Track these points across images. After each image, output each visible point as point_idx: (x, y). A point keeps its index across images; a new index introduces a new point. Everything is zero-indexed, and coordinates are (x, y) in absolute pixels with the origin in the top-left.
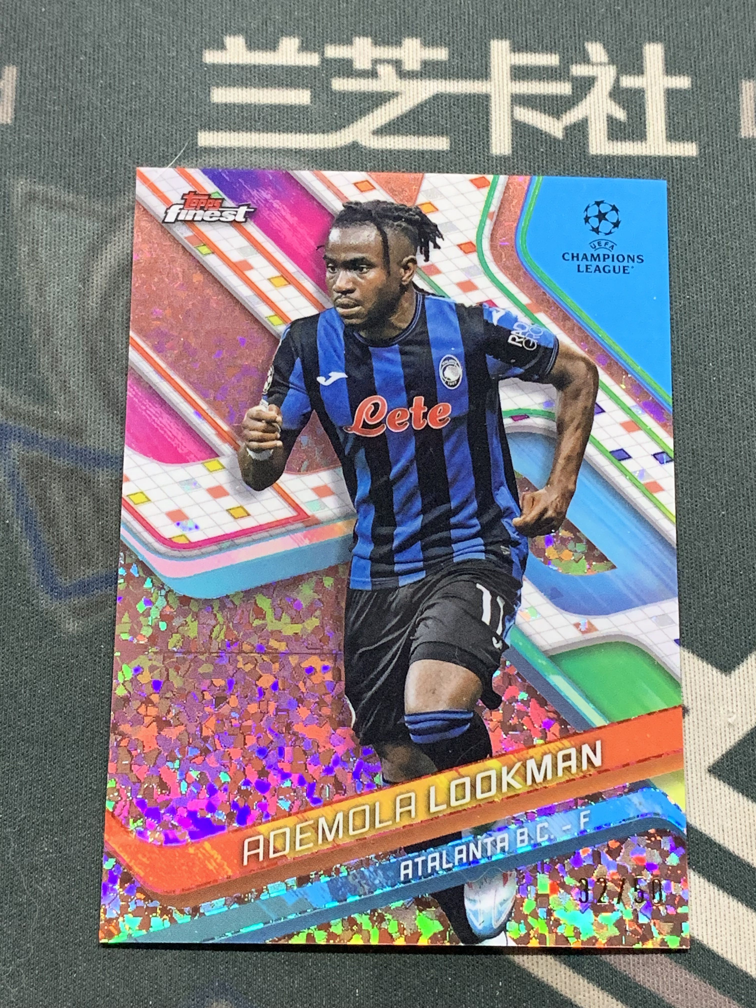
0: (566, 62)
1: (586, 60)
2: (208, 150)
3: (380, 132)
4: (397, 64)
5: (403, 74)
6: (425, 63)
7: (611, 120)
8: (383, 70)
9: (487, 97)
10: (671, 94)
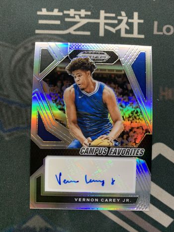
0: (117, 16)
1: (121, 15)
2: (38, 34)
3: (75, 30)
4: (80, 15)
5: (81, 18)
6: (86, 15)
7: (126, 29)
8: (77, 17)
9: (99, 23)
10: (139, 24)
